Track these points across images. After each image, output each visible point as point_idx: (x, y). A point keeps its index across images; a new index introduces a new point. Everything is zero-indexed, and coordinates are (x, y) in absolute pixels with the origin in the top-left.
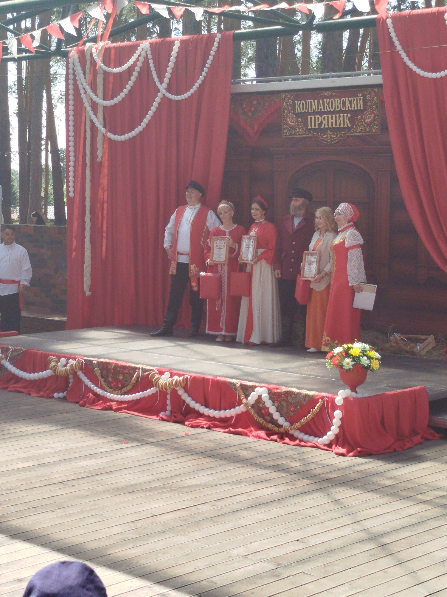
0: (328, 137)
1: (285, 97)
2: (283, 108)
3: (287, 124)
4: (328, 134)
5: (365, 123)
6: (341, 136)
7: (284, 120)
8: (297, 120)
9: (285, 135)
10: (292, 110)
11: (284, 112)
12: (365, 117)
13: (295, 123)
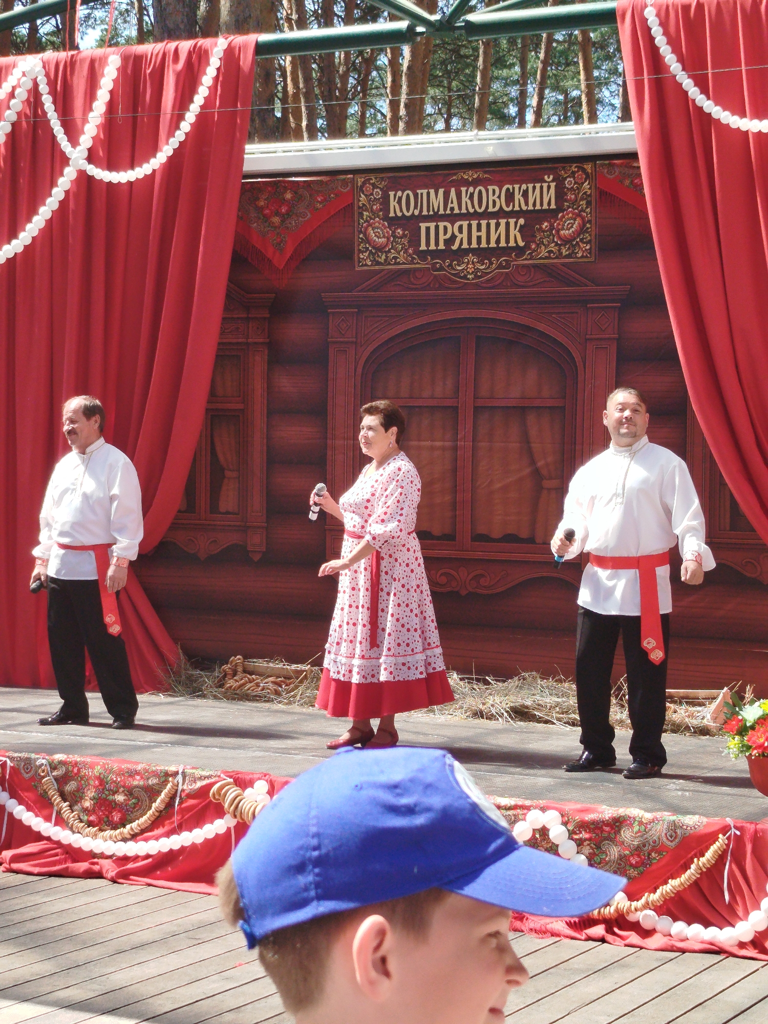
0: (469, 266)
1: (364, 183)
2: (359, 207)
3: (367, 240)
4: (468, 263)
5: (560, 238)
6: (500, 266)
7: (360, 232)
8: (394, 232)
9: (363, 265)
10: (381, 210)
11: (361, 215)
12: (559, 224)
13: (388, 239)
